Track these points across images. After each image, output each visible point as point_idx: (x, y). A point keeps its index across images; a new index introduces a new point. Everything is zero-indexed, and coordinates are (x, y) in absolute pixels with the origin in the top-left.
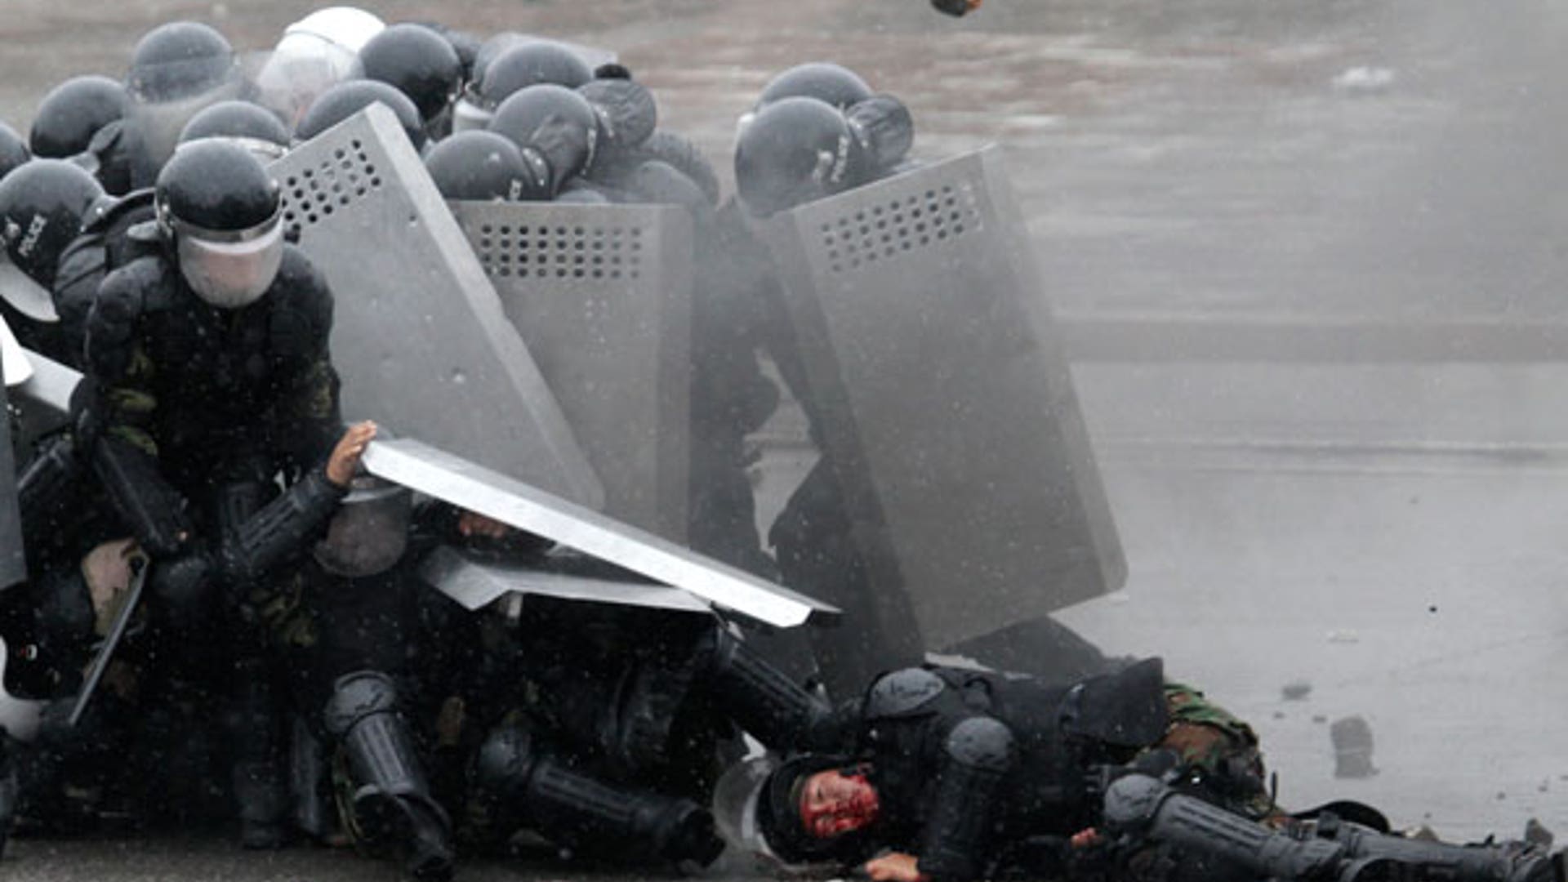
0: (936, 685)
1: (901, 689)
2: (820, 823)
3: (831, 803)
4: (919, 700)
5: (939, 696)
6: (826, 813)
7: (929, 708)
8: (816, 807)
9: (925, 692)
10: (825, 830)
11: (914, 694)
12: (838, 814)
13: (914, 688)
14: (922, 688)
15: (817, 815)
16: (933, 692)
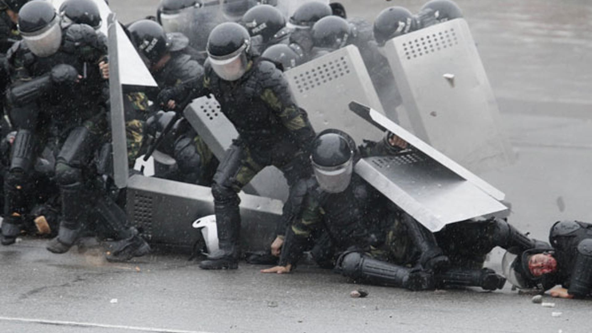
0: (577, 226)
1: (564, 226)
2: (535, 271)
3: (540, 264)
4: (571, 231)
5: (578, 229)
6: (538, 267)
7: (574, 234)
8: (534, 265)
9: (573, 228)
10: (537, 274)
11: (569, 228)
12: (542, 267)
13: (569, 226)
14: (571, 226)
15: (534, 268)
16: (576, 228)
